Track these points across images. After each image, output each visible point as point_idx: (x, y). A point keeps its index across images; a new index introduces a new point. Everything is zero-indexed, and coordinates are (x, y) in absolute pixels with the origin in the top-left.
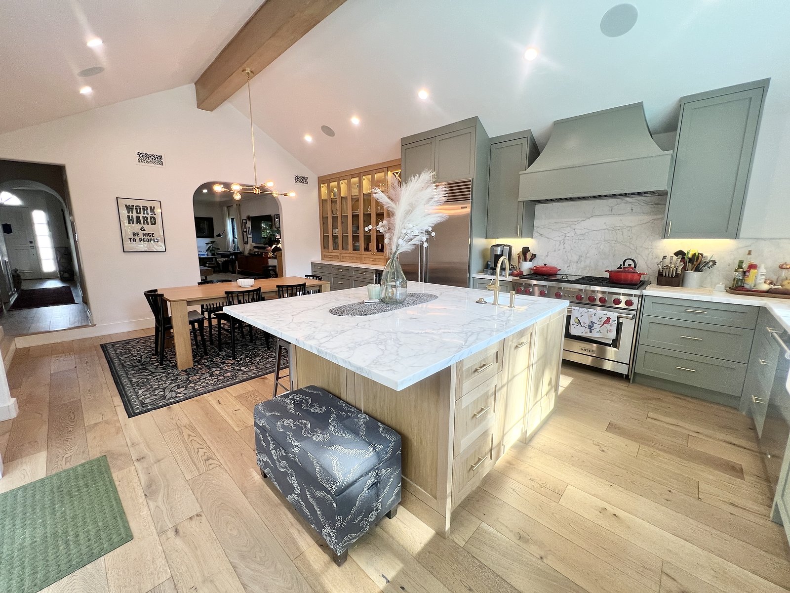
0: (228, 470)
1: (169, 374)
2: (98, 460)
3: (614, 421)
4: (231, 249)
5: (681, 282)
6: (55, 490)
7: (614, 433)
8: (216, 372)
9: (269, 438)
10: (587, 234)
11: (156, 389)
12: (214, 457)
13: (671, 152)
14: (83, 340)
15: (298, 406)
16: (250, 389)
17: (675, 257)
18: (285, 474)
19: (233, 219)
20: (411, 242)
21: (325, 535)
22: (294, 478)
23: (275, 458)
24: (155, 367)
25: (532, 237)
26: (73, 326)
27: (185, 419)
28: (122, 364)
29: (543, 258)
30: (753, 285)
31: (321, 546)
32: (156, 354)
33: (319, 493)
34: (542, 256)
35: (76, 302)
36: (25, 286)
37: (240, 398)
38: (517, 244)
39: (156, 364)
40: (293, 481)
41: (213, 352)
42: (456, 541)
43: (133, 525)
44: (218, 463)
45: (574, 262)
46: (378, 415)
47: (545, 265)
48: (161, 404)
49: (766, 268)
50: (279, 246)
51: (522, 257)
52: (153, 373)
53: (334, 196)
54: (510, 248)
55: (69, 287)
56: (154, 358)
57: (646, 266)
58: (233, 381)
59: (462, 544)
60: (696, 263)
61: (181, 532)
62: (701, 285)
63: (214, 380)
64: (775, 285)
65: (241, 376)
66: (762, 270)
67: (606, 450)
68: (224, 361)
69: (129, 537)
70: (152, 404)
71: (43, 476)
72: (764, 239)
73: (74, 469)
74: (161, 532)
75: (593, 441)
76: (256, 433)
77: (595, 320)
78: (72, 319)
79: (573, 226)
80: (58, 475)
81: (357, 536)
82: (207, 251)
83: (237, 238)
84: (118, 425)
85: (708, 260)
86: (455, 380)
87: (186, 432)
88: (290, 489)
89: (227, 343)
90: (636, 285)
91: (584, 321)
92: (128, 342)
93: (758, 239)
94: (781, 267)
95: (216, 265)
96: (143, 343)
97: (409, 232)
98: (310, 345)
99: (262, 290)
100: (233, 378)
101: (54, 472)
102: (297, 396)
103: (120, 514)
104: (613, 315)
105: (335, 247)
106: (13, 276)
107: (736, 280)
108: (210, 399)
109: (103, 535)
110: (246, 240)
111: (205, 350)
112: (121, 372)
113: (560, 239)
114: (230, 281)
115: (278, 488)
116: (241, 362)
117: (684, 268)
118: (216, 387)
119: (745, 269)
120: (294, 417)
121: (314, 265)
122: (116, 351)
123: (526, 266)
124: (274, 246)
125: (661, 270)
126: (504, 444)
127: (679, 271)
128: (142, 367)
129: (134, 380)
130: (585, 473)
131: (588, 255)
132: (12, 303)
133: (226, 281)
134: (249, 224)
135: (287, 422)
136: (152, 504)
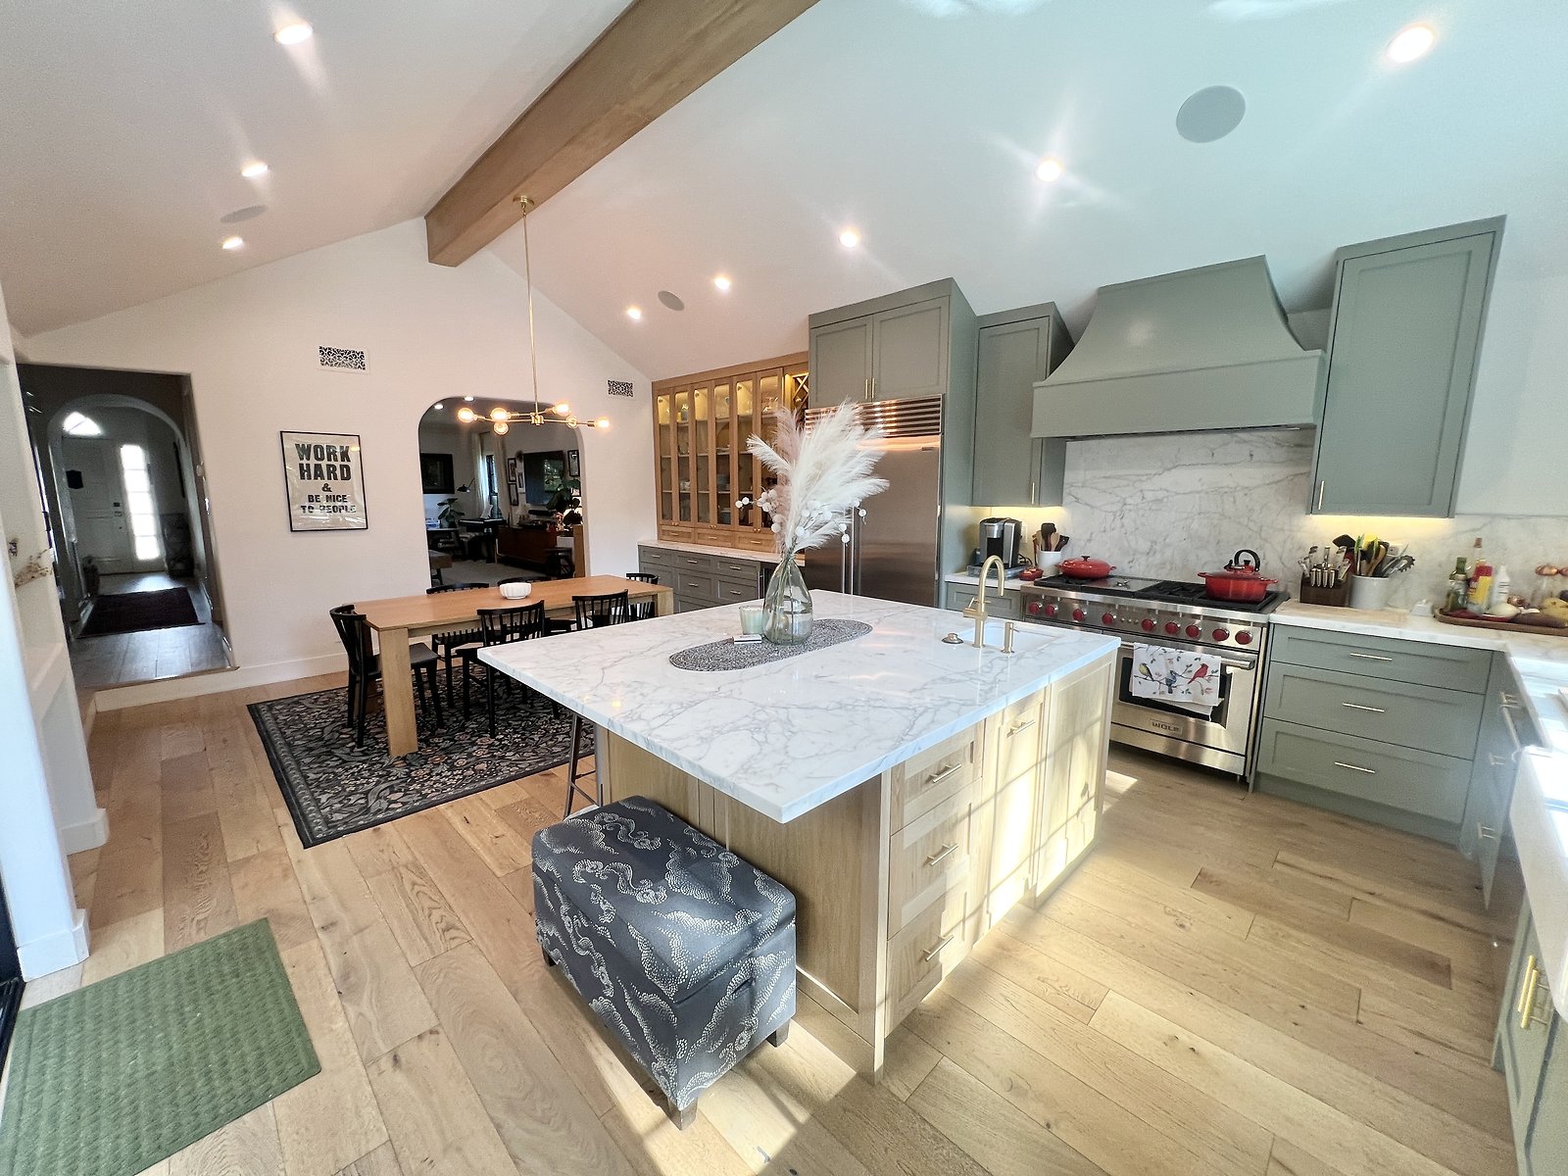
0: (484, 949)
1: (374, 764)
2: (255, 926)
3: (1210, 869)
4: (486, 515)
5: (1347, 598)
6: (183, 980)
7: (1207, 892)
8: (460, 762)
9: (559, 894)
10: (1165, 500)
11: (352, 793)
12: (458, 925)
13: (1319, 352)
14: (216, 696)
15: (611, 836)
16: (525, 795)
17: (1334, 548)
18: (588, 960)
19: (489, 458)
20: (821, 531)
21: (658, 1072)
22: (602, 969)
23: (570, 931)
24: (348, 750)
25: (1060, 503)
26: (197, 669)
27: (406, 851)
28: (289, 745)
29: (1082, 543)
30: (1484, 607)
31: (650, 1092)
32: (350, 724)
33: (645, 997)
34: (1080, 540)
35: (200, 620)
36: (107, 588)
37: (504, 813)
38: (1031, 518)
39: (350, 745)
40: (602, 973)
41: (454, 722)
42: (894, 1089)
43: (322, 1047)
44: (464, 935)
45: (1142, 553)
46: (756, 855)
47: (1086, 558)
48: (362, 822)
49: (1511, 574)
50: (578, 510)
51: (1041, 541)
52: (345, 762)
53: (683, 419)
54: (1018, 525)
55: (184, 590)
56: (345, 734)
57: (1278, 565)
58: (492, 780)
59: (904, 1095)
60: (1374, 560)
61: (403, 1060)
62: (1387, 603)
63: (456, 778)
64: (1529, 607)
65: (506, 770)
66: (1502, 577)
67: (1187, 925)
68: (474, 739)
69: (314, 1068)
70: (346, 823)
71: (161, 954)
72: (1508, 517)
73: (213, 942)
74: (369, 1062)
75: (1165, 907)
76: (535, 883)
77: (1179, 669)
78: (195, 655)
79: (1137, 484)
80: (187, 951)
81: (714, 1077)
82: (440, 518)
83: (496, 494)
84: (286, 861)
85: (1398, 555)
86: (888, 798)
87: (408, 876)
88: (595, 989)
89: (478, 704)
90: (1256, 602)
91: (1157, 670)
92: (296, 700)
93: (1494, 516)
94: (1540, 572)
95: (456, 544)
96: (325, 703)
97: (815, 515)
98: (632, 731)
99: (546, 606)
100: (492, 773)
101: (179, 947)
102: (610, 816)
103: (297, 1027)
104: (1214, 662)
105: (685, 516)
106: (85, 569)
107: (1452, 594)
108: (449, 813)
109: (269, 1062)
110: (514, 497)
111: (439, 716)
112: (288, 761)
113: (1115, 508)
114: (486, 586)
115: (575, 985)
116: (506, 742)
117: (1352, 570)
118: (460, 791)
119: (1472, 575)
120: (605, 858)
121: (643, 550)
122: (276, 719)
123: (1050, 560)
124: (567, 512)
125: (1307, 572)
126: (990, 910)
127: (1341, 577)
128: (325, 750)
129: (312, 776)
130: (1145, 968)
131: (1167, 540)
132: (84, 621)
133: (480, 586)
134: (520, 467)
135: (592, 866)
136: (351, 1011)
